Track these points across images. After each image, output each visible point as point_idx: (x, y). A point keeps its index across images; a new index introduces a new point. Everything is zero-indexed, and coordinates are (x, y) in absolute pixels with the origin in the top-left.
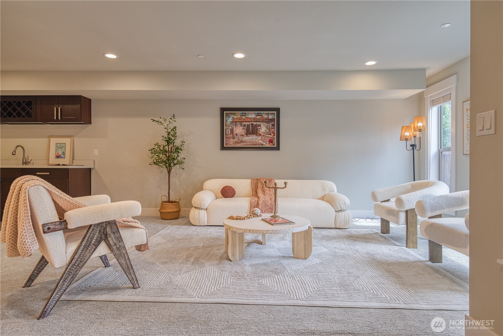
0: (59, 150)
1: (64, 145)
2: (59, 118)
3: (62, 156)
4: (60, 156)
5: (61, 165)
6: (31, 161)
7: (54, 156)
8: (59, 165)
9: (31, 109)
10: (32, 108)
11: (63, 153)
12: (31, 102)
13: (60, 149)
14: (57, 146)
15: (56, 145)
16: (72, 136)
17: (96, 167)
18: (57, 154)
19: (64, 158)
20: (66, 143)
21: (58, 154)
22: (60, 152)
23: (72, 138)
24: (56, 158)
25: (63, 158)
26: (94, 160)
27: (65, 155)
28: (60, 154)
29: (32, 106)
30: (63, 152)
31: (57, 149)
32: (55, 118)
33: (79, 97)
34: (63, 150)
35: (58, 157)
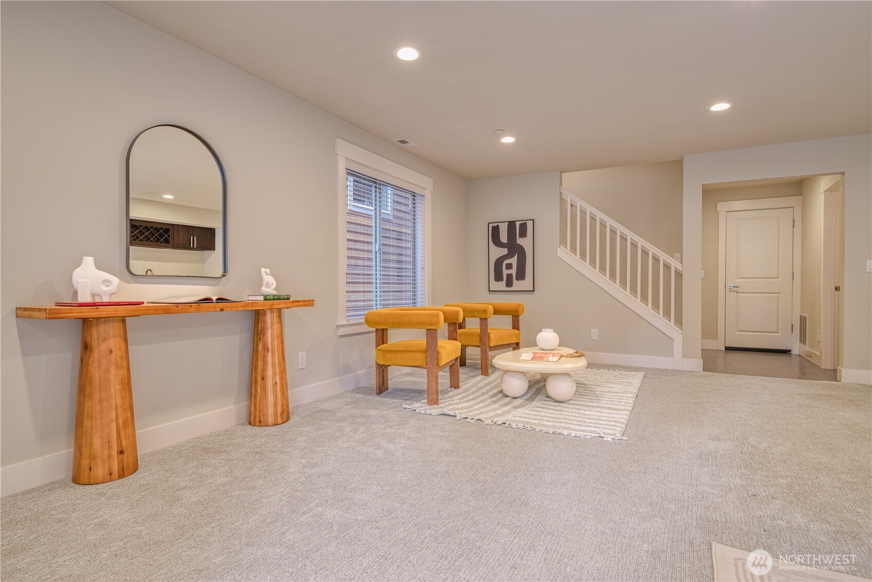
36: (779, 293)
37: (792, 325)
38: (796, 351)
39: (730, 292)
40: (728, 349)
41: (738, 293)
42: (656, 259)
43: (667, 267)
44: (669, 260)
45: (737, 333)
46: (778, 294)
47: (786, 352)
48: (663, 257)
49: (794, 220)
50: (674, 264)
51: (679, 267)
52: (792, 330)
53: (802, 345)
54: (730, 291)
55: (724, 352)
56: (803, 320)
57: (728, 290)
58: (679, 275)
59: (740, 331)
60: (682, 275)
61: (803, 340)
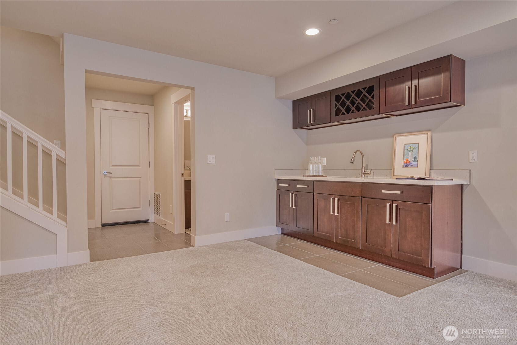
0: (409, 155)
1: (416, 146)
2: (413, 103)
3: (413, 163)
4: (410, 163)
5: (416, 178)
6: (371, 171)
7: (402, 164)
8: (412, 178)
9: (373, 97)
10: (373, 95)
11: (415, 159)
12: (373, 86)
13: (410, 153)
14: (405, 149)
15: (404, 147)
16: (429, 130)
17: (473, 182)
18: (405, 160)
19: (417, 166)
20: (419, 143)
21: (407, 160)
22: (410, 158)
23: (430, 133)
24: (404, 166)
25: (414, 166)
26: (470, 170)
27: (417, 161)
28: (410, 160)
29: (374, 92)
30: (414, 157)
31: (405, 153)
32: (407, 104)
33: (449, 58)
34: (414, 154)
35: (407, 165)
36: (141, 177)
37: (150, 201)
38: (152, 220)
39: (105, 178)
40: (104, 225)
41: (111, 178)
42: (32, 145)
43: (47, 154)
44: (49, 145)
45: (111, 211)
46: (139, 179)
47: (146, 221)
48: (42, 142)
49: (149, 123)
50: (56, 150)
51: (62, 154)
52: (150, 205)
53: (157, 216)
54: (105, 176)
55: (101, 229)
56: (157, 198)
57: (103, 176)
58: (62, 163)
59: (113, 209)
60: (65, 164)
61: (157, 211)
